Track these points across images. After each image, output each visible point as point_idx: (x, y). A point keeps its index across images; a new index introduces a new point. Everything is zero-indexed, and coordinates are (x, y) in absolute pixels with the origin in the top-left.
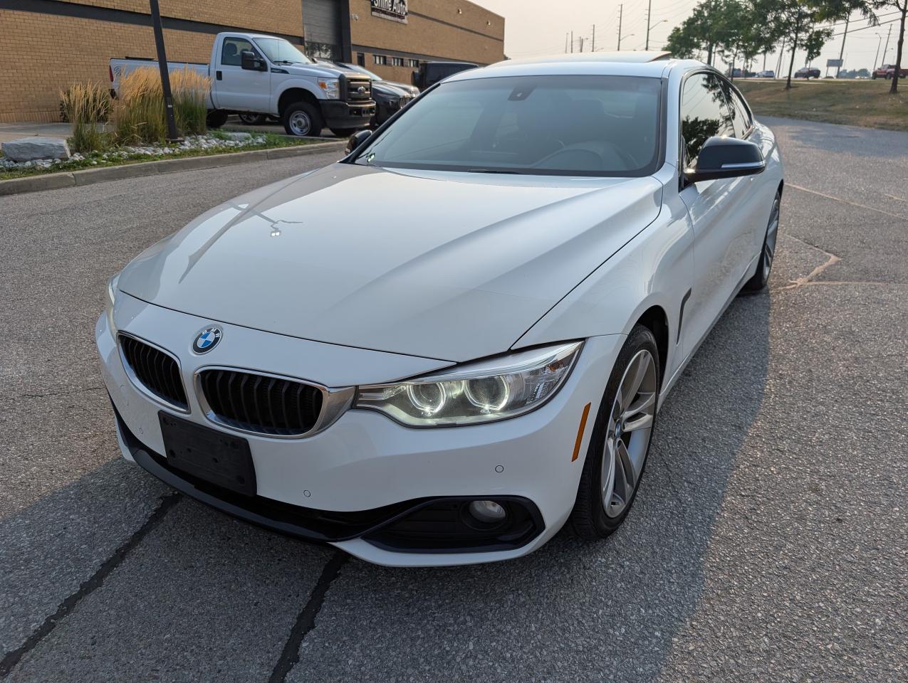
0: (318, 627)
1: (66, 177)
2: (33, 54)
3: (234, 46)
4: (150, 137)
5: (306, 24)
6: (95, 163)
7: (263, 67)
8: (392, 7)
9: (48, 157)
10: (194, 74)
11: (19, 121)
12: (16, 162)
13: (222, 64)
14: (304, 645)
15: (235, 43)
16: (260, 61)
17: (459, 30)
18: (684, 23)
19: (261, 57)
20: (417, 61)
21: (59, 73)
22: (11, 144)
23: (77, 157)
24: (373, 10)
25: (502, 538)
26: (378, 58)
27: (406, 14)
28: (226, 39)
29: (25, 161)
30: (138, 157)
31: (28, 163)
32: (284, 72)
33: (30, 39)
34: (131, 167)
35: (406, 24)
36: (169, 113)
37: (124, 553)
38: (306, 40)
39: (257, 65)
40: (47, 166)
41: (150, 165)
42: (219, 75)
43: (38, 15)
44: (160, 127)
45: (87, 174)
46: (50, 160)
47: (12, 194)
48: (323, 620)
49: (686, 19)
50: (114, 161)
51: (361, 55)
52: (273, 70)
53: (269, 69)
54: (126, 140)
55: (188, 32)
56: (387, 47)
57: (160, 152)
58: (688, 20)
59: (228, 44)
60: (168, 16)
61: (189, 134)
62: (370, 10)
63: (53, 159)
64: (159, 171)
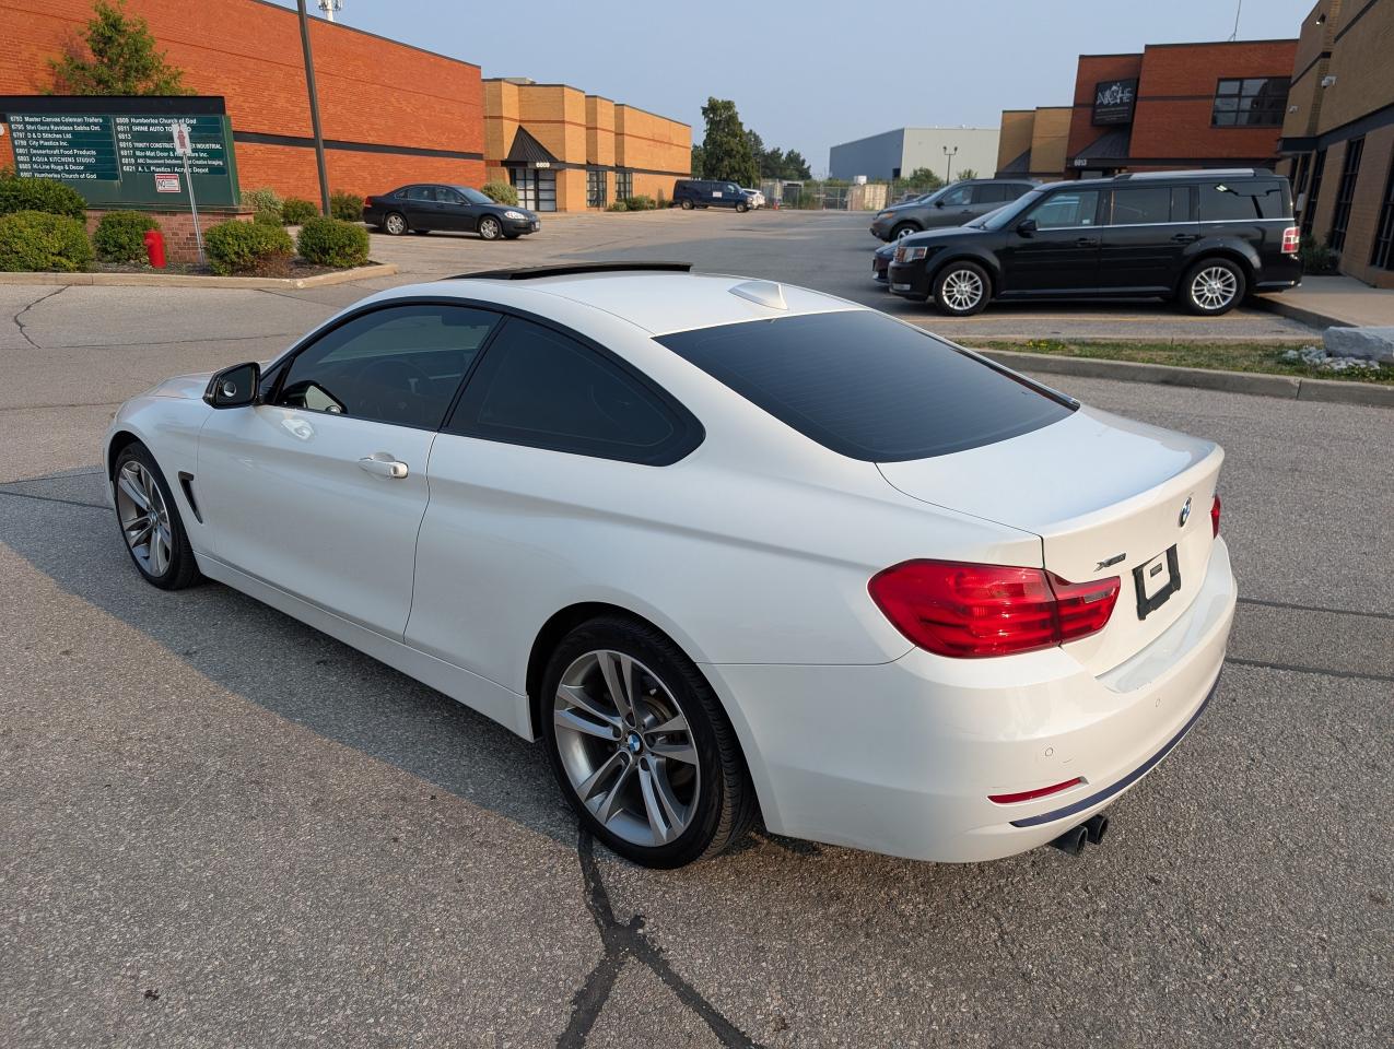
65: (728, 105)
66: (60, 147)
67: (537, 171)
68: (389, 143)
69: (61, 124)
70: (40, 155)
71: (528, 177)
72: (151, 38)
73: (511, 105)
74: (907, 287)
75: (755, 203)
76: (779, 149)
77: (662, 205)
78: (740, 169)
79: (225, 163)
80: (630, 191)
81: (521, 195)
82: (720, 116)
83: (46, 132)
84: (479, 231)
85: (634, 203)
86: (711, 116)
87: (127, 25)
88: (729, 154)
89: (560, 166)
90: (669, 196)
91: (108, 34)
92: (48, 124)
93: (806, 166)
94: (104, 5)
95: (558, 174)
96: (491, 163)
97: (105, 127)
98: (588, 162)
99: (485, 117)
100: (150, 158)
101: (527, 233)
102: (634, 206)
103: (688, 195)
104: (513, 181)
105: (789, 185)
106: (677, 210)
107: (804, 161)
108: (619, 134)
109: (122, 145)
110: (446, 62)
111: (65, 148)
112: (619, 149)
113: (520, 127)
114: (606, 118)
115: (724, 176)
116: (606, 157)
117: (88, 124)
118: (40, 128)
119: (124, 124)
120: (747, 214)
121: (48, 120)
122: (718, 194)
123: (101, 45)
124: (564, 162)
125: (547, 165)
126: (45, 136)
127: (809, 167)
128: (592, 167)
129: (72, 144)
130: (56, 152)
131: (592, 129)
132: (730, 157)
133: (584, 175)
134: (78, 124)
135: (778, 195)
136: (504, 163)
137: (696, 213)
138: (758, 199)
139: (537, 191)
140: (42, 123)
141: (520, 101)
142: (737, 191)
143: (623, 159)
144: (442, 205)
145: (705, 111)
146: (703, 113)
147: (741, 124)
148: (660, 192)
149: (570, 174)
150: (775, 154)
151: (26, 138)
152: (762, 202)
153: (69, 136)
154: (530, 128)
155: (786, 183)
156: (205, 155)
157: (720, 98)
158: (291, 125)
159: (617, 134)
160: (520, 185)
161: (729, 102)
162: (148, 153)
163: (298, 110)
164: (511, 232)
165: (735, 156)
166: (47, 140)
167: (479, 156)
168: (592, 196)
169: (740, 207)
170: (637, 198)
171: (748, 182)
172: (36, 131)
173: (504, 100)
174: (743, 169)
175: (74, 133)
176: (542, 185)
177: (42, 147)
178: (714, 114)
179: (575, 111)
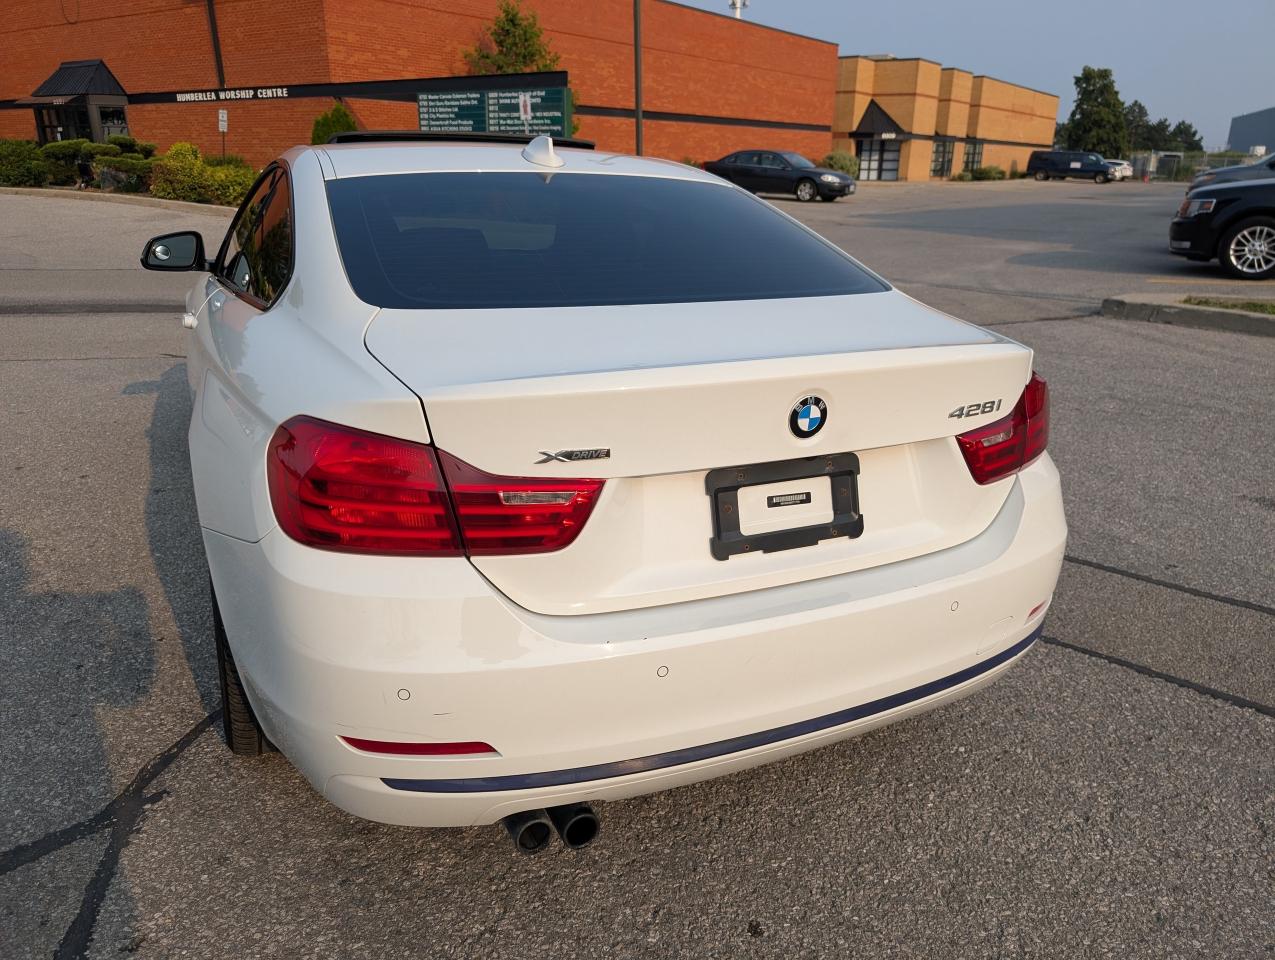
65: (1105, 74)
66: (449, 119)
67: (883, 142)
68: (741, 115)
69: (452, 100)
70: (437, 126)
71: (874, 148)
72: (539, 29)
73: (865, 82)
74: (1187, 244)
75: (1118, 175)
76: (1166, 120)
77: (1015, 175)
78: (1109, 140)
79: (563, 128)
80: (980, 162)
81: (864, 165)
82: (1094, 86)
83: (441, 106)
84: (795, 193)
85: (981, 173)
86: (1084, 85)
87: (522, 19)
88: (1099, 124)
89: (906, 136)
90: (1023, 167)
91: (507, 28)
92: (443, 100)
93: (1197, 138)
94: (507, 4)
95: (904, 146)
96: (838, 135)
97: (481, 101)
98: (937, 133)
99: (838, 92)
100: (509, 125)
101: (842, 196)
102: (980, 176)
103: (1044, 165)
104: (859, 152)
105: (1166, 156)
106: (1029, 182)
107: (1195, 133)
108: (975, 106)
109: (491, 115)
110: (804, 41)
111: (453, 119)
112: (973, 120)
113: (872, 102)
114: (962, 89)
115: (1090, 147)
116: (957, 127)
117: (469, 99)
118: (438, 104)
119: (494, 98)
120: (1108, 185)
121: (444, 97)
122: (1076, 165)
123: (502, 37)
124: (910, 133)
125: (893, 136)
126: (441, 110)
127: (1200, 140)
128: (941, 140)
129: (459, 116)
130: (447, 122)
131: (945, 100)
132: (1100, 127)
133: (931, 146)
134: (463, 99)
135: (1152, 166)
136: (852, 135)
137: (1050, 183)
138: (1123, 169)
139: (881, 161)
140: (440, 100)
141: (876, 75)
142: (1098, 161)
143: (975, 131)
144: (766, 169)
145: (1078, 81)
146: (1076, 83)
147: (1117, 93)
148: (1014, 163)
149: (916, 144)
150: (1162, 126)
151: (428, 113)
152: (1129, 172)
153: (456, 110)
154: (882, 102)
155: (1162, 154)
156: (548, 122)
157: (1096, 66)
158: (655, 102)
159: (972, 106)
160: (865, 156)
161: (1106, 71)
162: (509, 122)
163: (662, 88)
164: (828, 194)
165: (1104, 127)
166: (441, 113)
167: (827, 128)
168: (936, 166)
169: (1100, 178)
170: (985, 169)
171: (1117, 153)
172: (435, 106)
173: (859, 75)
174: (1112, 138)
175: (460, 107)
176: (887, 156)
177: (438, 119)
178: (1088, 84)
179: (928, 82)
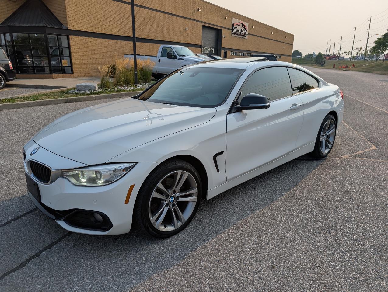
0: (52, 248)
1: (92, 97)
2: (100, 53)
3: (167, 49)
4: (127, 83)
5: (203, 40)
6: (105, 92)
7: (175, 58)
8: (241, 32)
9: (90, 90)
10: (149, 61)
11: (92, 76)
12: (79, 91)
13: (161, 56)
14: (44, 253)
15: (166, 48)
16: (174, 55)
17: (271, 41)
18: (383, 35)
19: (175, 54)
20: (251, 54)
21: (108, 59)
22: (79, 85)
23: (100, 90)
24: (232, 33)
25: (103, 227)
26: (232, 53)
27: (247, 35)
28: (163, 47)
29: (82, 91)
30: (120, 91)
31: (83, 92)
32: (182, 59)
33: (99, 48)
34: (115, 94)
35: (247, 39)
36: (135, 75)
37: (19, 218)
38: (202, 46)
39: (173, 57)
40: (89, 93)
41: (122, 94)
42: (159, 61)
43: (103, 39)
44: (132, 80)
45: (100, 96)
46: (90, 91)
47: (73, 102)
48: (55, 247)
49: (384, 34)
50: (112, 92)
51: (225, 52)
52: (179, 59)
53: (177, 58)
54: (119, 84)
55: (156, 44)
56: (238, 48)
57: (129, 89)
58: (385, 34)
59: (164, 49)
60: (149, 38)
61: (143, 82)
62: (231, 34)
63: (91, 90)
64: (125, 96)
